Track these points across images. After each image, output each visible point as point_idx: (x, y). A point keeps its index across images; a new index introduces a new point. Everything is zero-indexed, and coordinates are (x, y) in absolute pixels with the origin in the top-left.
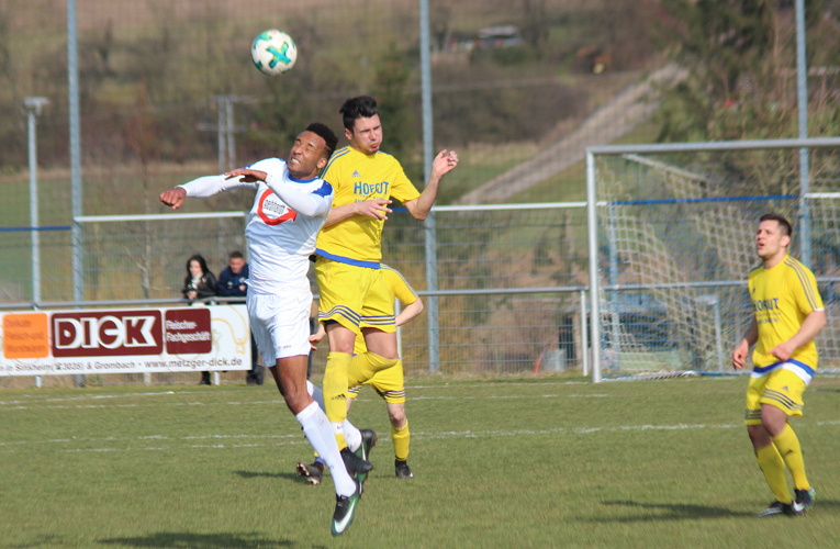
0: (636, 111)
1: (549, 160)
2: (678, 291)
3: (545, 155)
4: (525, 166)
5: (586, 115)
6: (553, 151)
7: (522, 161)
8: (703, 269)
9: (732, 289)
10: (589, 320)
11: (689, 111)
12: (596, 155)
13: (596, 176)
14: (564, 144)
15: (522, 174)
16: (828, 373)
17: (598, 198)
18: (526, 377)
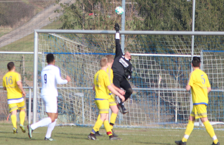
0: (53, 16)
1: (16, 34)
2: (71, 90)
3: (14, 31)
4: (5, 36)
5: (33, 16)
6: (18, 30)
7: (5, 34)
8: (78, 82)
9: (89, 91)
10: (32, 101)
11: (75, 17)
12: (38, 33)
13: (38, 42)
14: (23, 27)
15: (5, 39)
16: (128, 127)
17: (39, 51)
18: (5, 123)
